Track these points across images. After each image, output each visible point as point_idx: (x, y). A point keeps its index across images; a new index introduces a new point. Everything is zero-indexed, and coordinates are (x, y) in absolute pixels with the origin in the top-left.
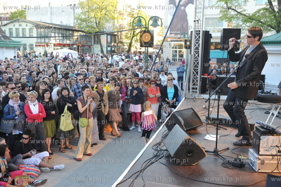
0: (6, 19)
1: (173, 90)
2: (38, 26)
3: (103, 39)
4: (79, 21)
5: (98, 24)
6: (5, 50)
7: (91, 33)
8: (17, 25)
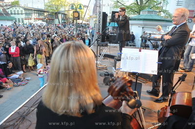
0: (9, 5)
1: (88, 41)
2: (25, 9)
3: (60, 16)
4: (47, 7)
5: (57, 9)
6: (6, 21)
7: (53, 13)
8: (14, 8)
